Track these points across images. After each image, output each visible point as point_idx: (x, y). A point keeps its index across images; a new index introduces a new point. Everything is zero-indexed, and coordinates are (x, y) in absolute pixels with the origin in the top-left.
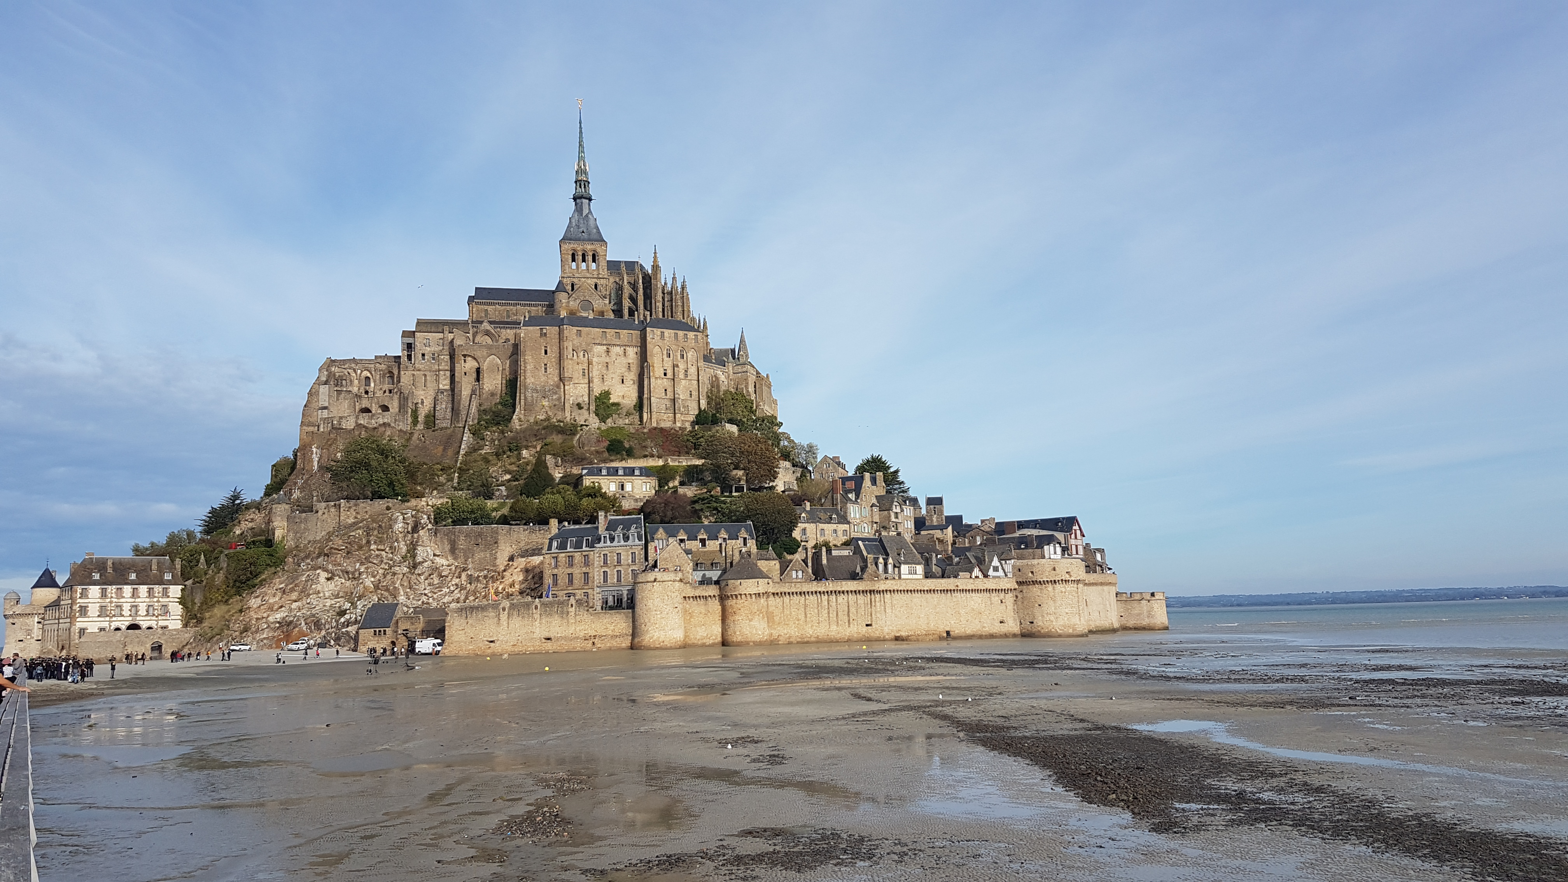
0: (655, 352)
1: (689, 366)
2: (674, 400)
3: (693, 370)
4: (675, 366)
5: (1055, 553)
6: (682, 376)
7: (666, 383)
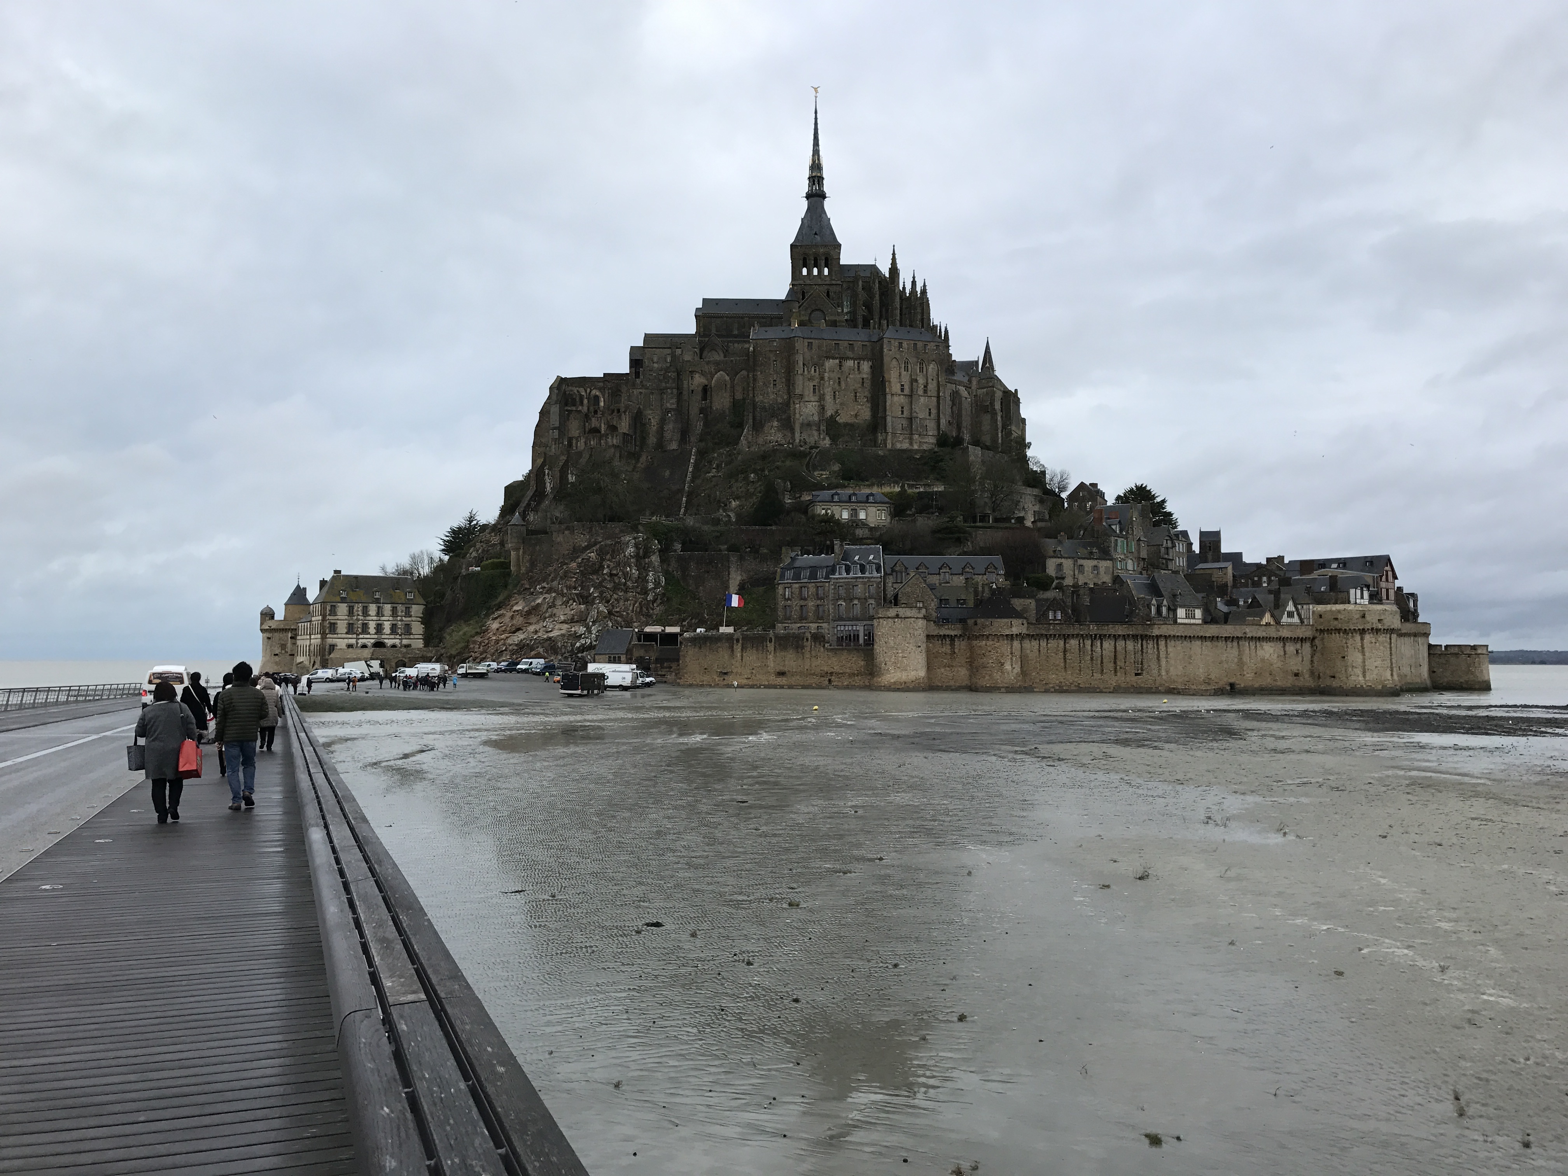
0: (892, 366)
1: (930, 381)
2: (910, 419)
3: (932, 386)
4: (913, 381)
5: (1362, 597)
6: (921, 392)
7: (903, 399)
